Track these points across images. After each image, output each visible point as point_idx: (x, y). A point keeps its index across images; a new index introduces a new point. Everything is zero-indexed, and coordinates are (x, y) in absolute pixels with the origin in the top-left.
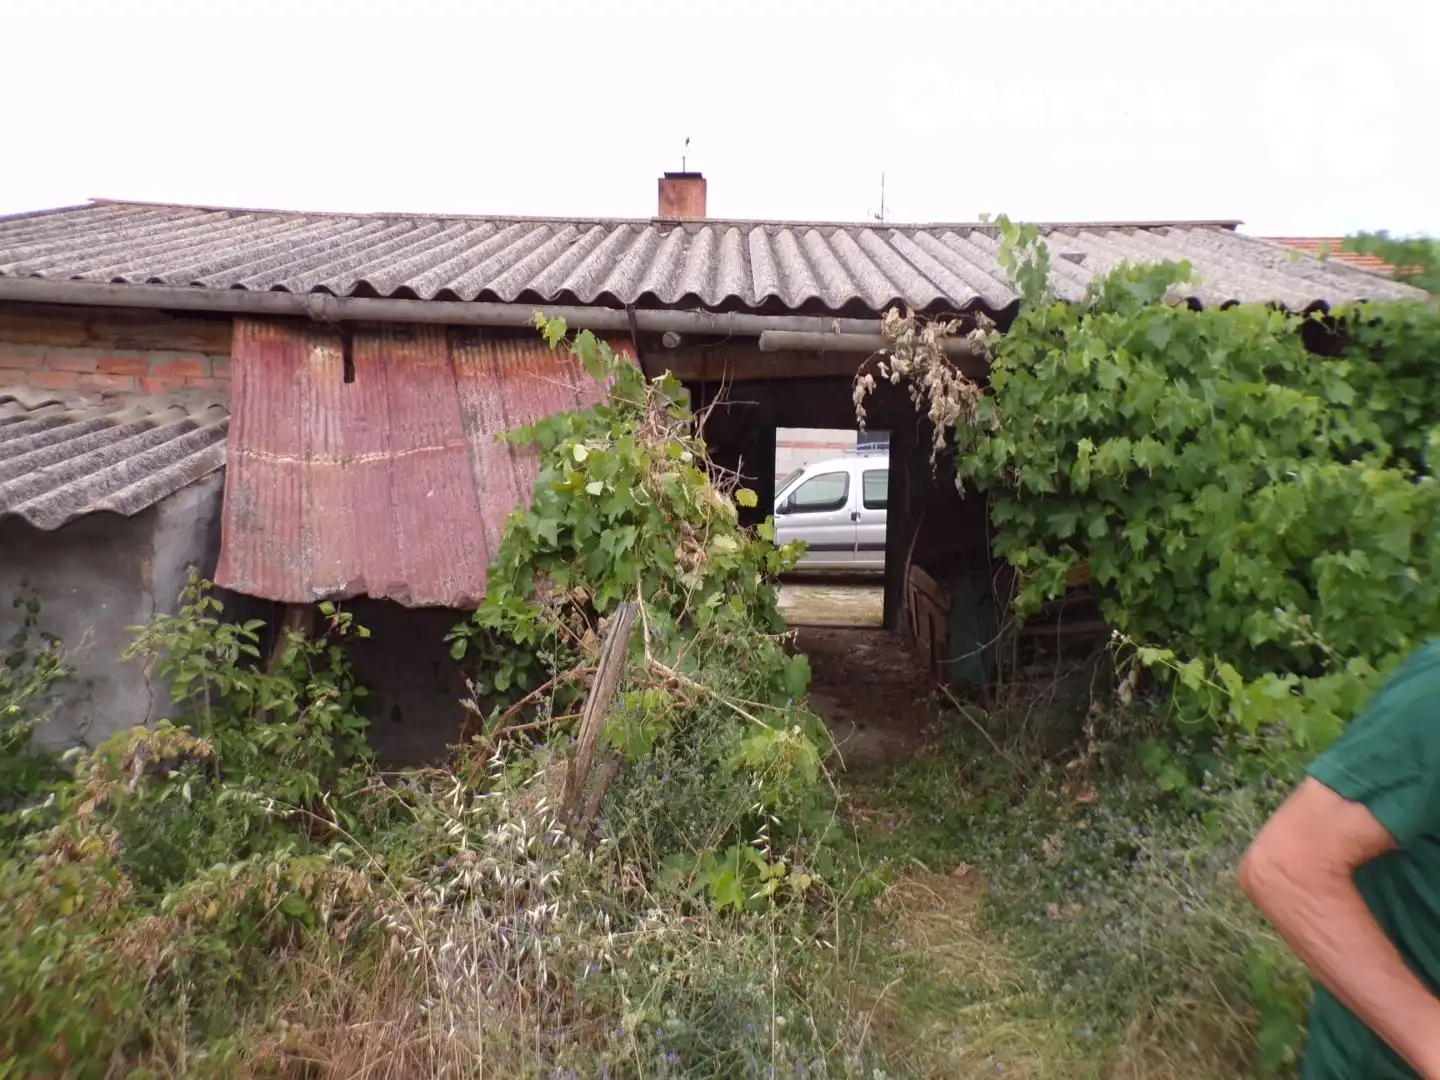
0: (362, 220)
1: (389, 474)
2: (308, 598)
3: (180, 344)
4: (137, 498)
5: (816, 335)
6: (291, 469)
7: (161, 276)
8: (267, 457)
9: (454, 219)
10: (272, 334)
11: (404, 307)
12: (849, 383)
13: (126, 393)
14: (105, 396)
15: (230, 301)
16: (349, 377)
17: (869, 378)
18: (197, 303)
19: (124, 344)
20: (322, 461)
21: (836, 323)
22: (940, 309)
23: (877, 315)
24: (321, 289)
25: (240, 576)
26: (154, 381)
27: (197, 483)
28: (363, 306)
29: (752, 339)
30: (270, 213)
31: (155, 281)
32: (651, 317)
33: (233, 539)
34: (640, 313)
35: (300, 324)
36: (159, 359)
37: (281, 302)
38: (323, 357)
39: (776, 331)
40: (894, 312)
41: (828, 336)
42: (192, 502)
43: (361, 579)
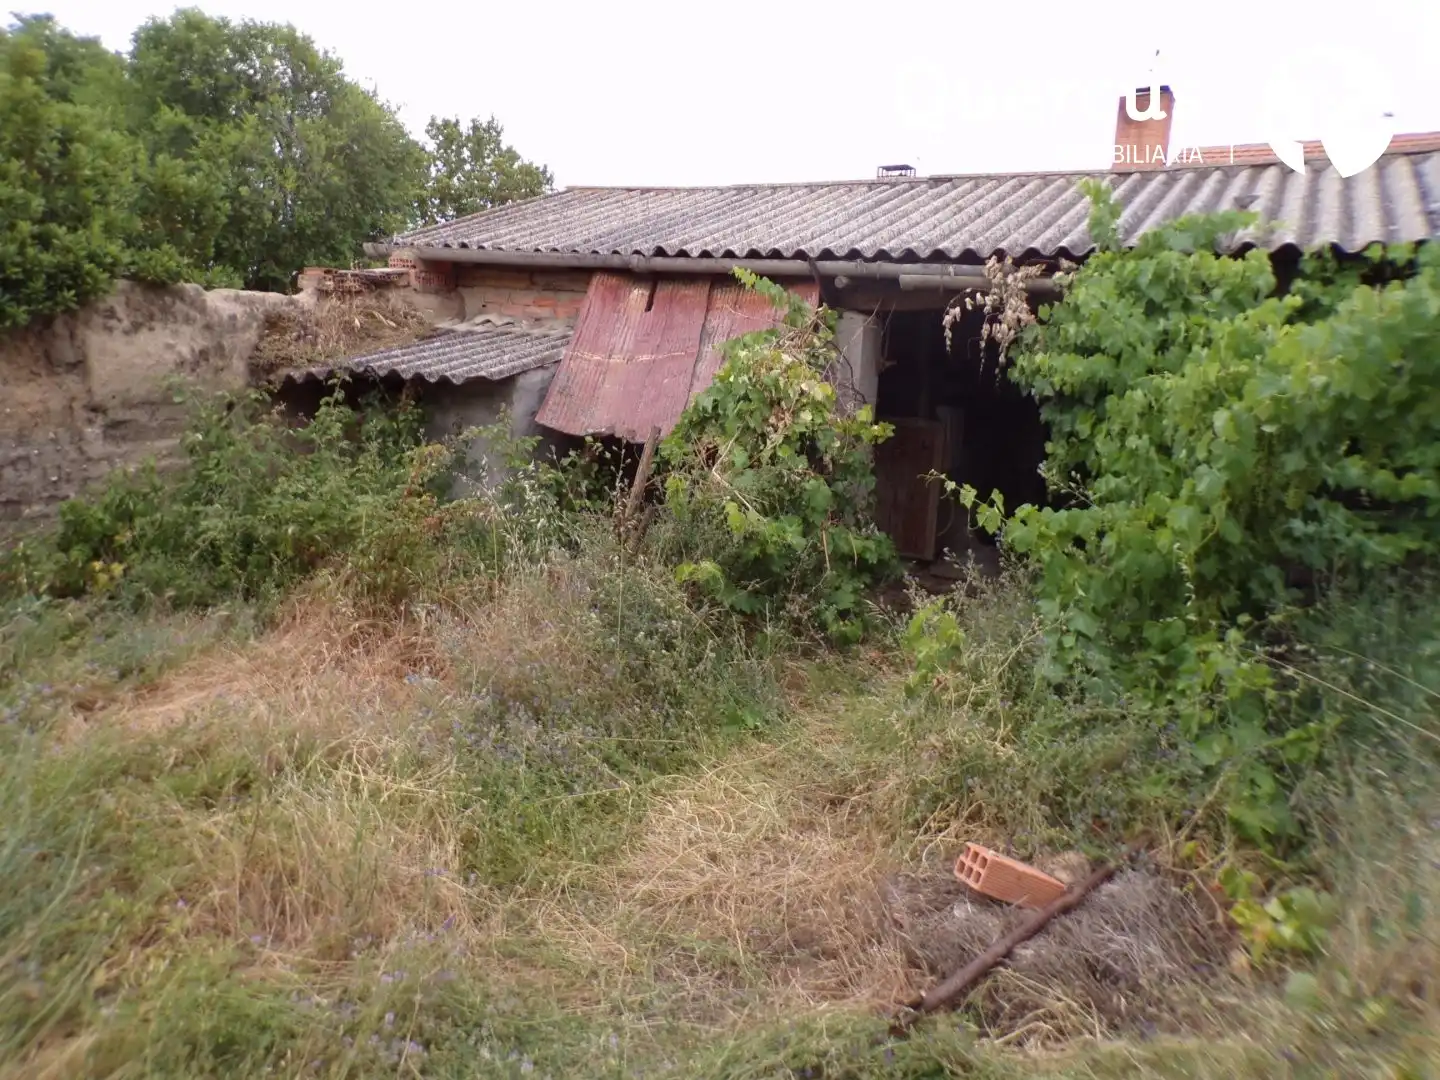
0: (722, 191)
1: (650, 367)
2: (582, 434)
3: (576, 288)
4: (501, 372)
5: (937, 278)
6: (599, 364)
7: (558, 247)
8: (587, 355)
9: (782, 187)
10: (613, 281)
11: (681, 263)
12: (942, 312)
13: (546, 318)
14: (537, 320)
15: (590, 261)
16: (649, 308)
17: (958, 309)
18: (575, 263)
19: (547, 288)
20: (617, 359)
21: (951, 268)
22: (1030, 256)
23: (981, 261)
24: (637, 252)
25: (550, 419)
26: (561, 310)
27: (542, 367)
28: (660, 263)
29: (892, 281)
30: (666, 190)
31: (555, 250)
32: (827, 266)
33: (553, 399)
34: (820, 264)
35: (626, 274)
36: (564, 297)
37: (616, 261)
38: (638, 295)
39: (909, 275)
40: (993, 261)
41: (946, 278)
42: (536, 377)
43: (612, 427)
